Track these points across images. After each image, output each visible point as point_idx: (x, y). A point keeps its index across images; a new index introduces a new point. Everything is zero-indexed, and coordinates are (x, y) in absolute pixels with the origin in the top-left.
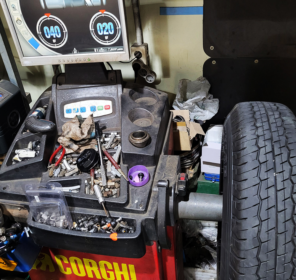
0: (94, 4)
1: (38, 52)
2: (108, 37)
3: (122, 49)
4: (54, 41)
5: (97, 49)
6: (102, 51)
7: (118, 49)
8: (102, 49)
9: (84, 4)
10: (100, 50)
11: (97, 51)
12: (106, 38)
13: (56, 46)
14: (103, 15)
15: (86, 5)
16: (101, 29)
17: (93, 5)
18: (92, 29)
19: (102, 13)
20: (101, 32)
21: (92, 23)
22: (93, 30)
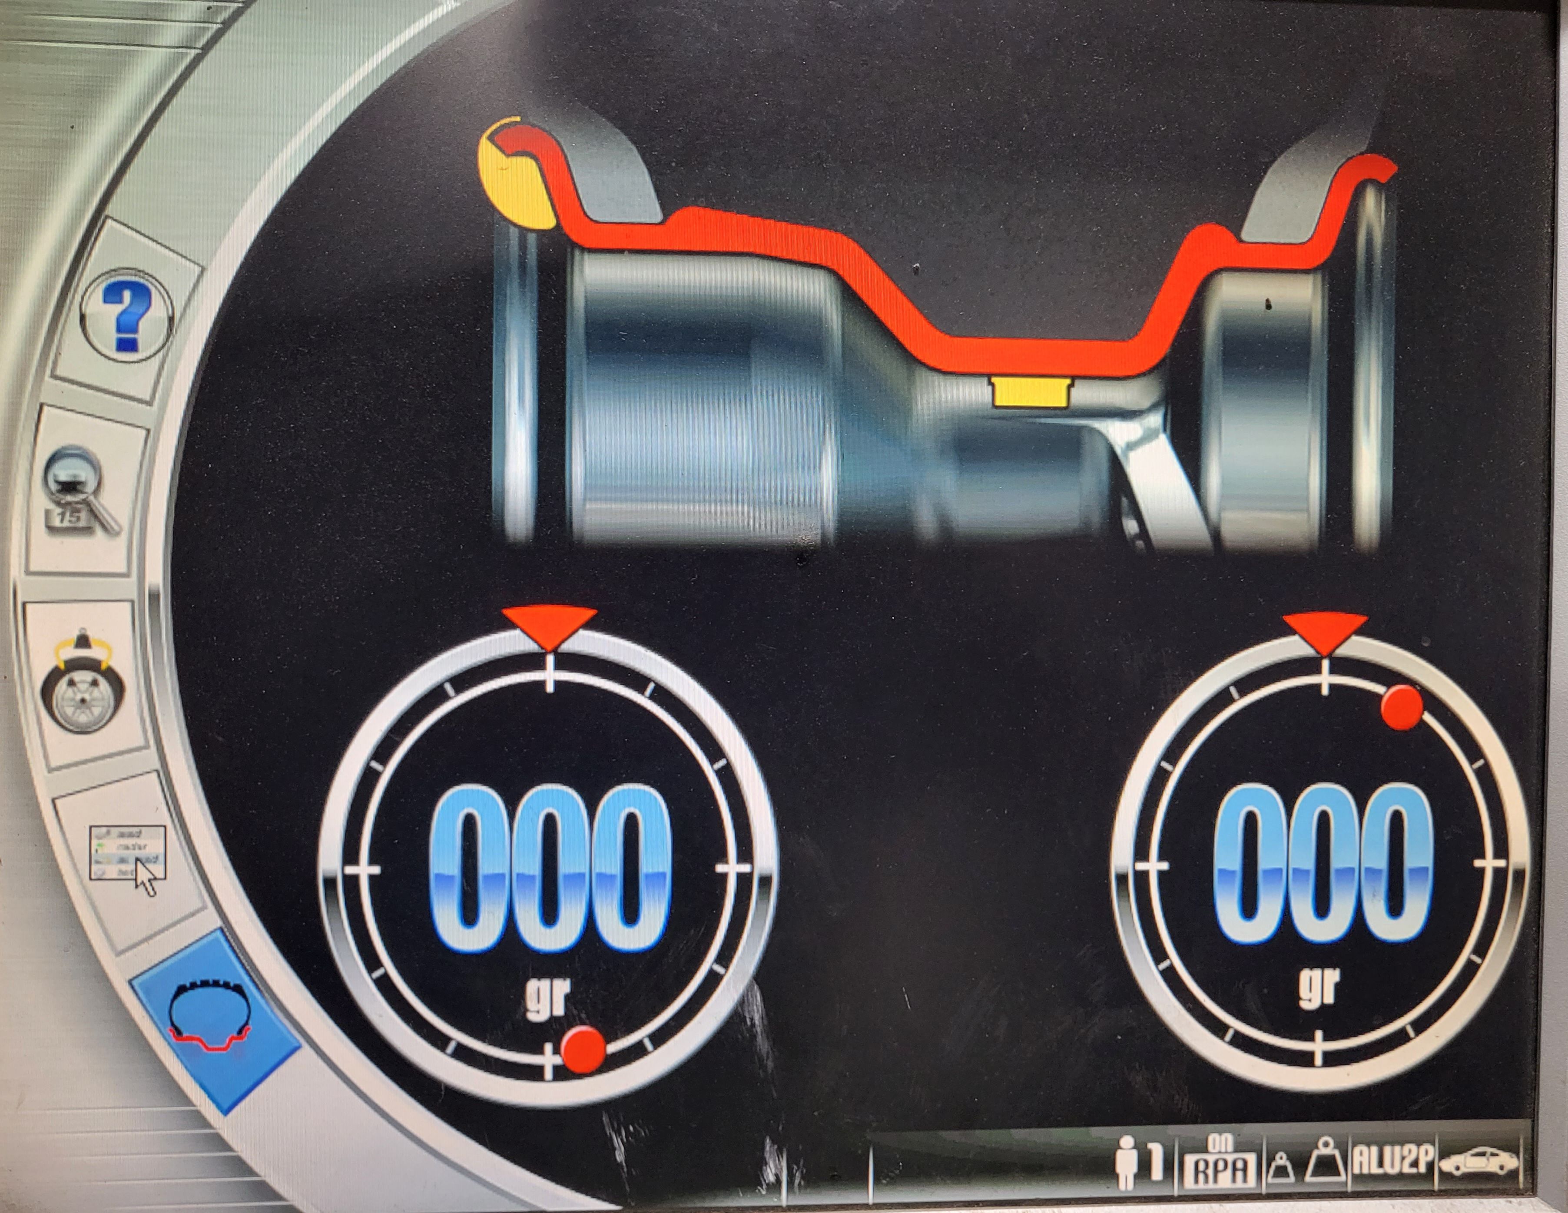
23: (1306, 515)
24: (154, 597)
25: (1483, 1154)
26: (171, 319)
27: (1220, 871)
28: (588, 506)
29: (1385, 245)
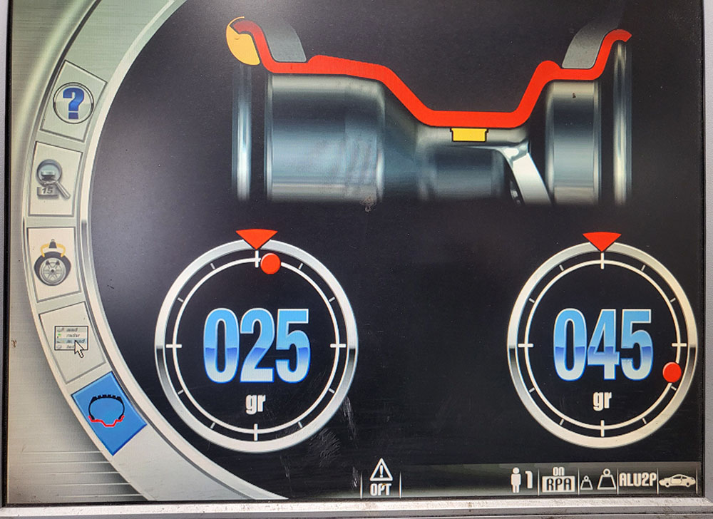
0: (557, 195)
1: (119, 478)
2: (609, 396)
3: (692, 481)
4: (255, 404)
5: (529, 474)
6: (561, 489)
7: (663, 483)
8: (559, 471)
9: (498, 190)
10: (545, 479)
11: (530, 485)
12: (601, 401)
13: (262, 438)
14: (602, 262)
15: (514, 194)
16: (576, 344)
17: (552, 195)
18: (521, 340)
19: (595, 249)
20: (570, 365)
21: (528, 306)
22: (527, 345)
23: (592, 189)
24: (84, 225)
25: (679, 478)
26: (92, 105)
27: (556, 348)
28: (274, 185)
29: (626, 69)
